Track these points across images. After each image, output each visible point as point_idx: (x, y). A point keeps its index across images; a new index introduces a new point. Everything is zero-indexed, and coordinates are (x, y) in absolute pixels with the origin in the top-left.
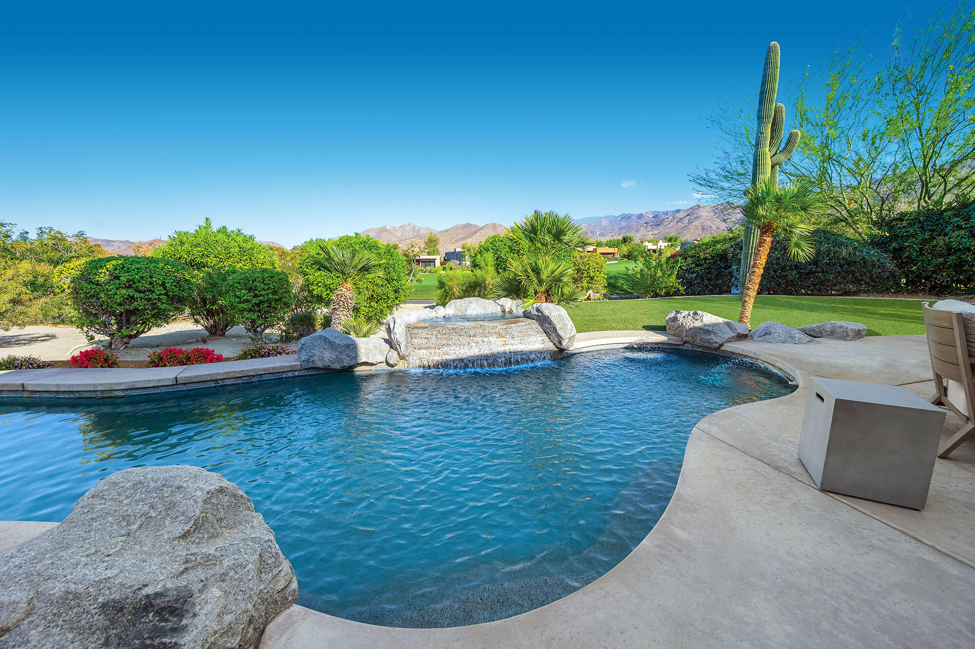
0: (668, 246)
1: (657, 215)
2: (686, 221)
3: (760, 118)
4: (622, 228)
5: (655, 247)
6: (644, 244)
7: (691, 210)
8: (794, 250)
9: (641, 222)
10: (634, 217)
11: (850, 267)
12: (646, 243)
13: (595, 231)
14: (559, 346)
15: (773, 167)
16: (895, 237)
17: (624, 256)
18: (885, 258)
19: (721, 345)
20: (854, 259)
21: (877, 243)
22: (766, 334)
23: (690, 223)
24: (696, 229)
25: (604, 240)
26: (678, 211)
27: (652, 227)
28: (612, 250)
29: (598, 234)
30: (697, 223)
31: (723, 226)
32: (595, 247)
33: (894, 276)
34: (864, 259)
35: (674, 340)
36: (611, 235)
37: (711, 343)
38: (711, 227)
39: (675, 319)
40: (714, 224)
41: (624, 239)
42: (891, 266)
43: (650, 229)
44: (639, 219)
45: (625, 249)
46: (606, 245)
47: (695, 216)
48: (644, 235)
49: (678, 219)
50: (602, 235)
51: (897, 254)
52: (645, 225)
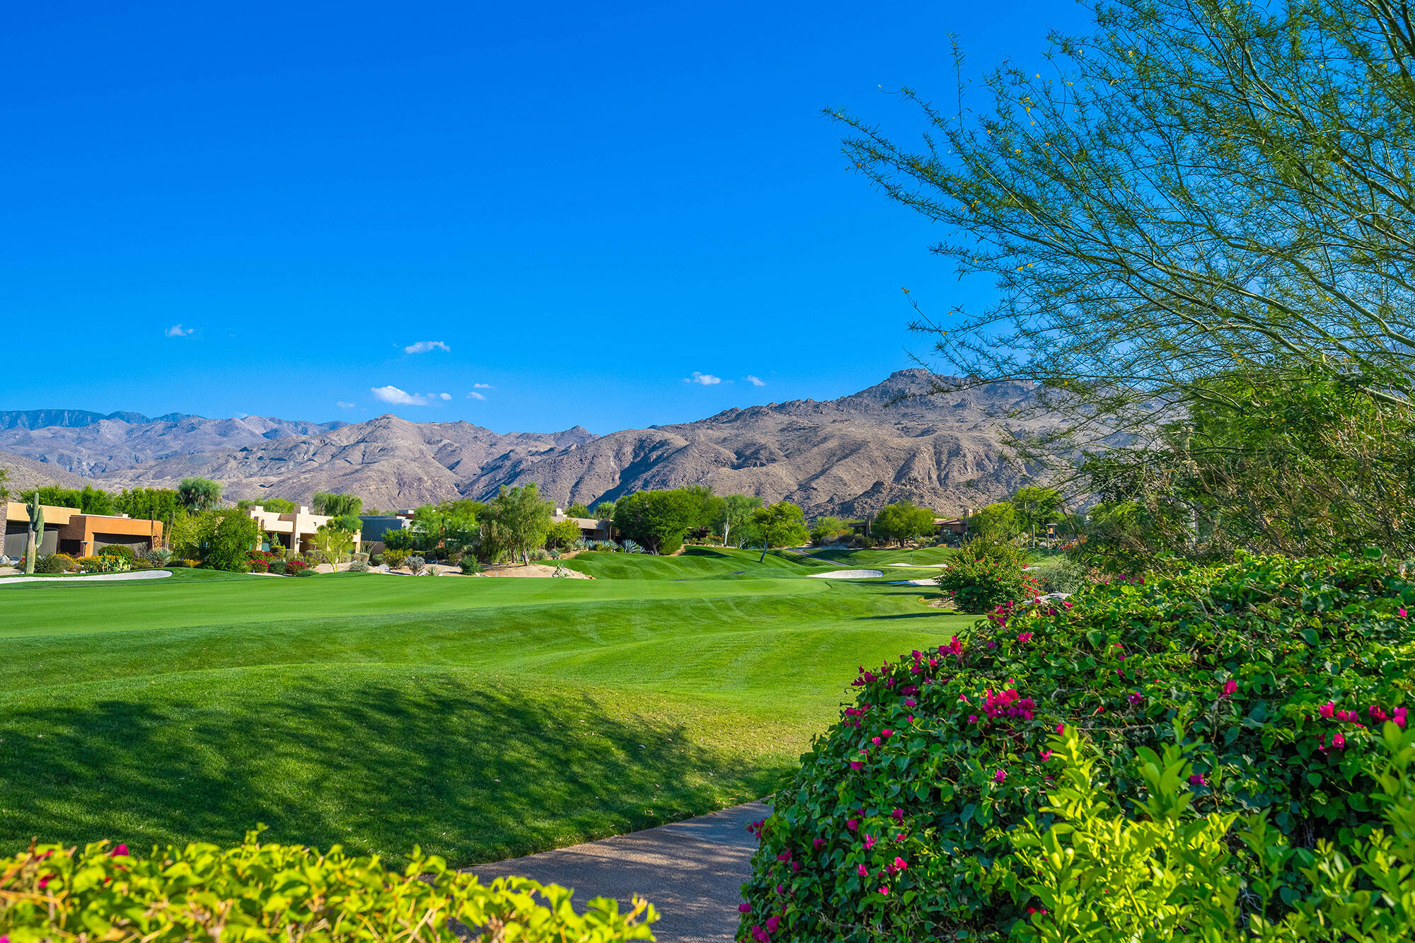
0: (330, 525)
1: (276, 431)
2: (356, 456)
4: (167, 456)
5: (286, 527)
6: (253, 514)
7: (369, 429)
9: (229, 445)
10: (207, 427)
12: (258, 512)
13: (75, 456)
17: (190, 551)
23: (367, 463)
24: (383, 481)
25: (114, 488)
26: (334, 426)
27: (261, 464)
28: (142, 527)
29: (85, 467)
30: (385, 465)
31: (449, 477)
32: (77, 512)
36: (131, 473)
38: (420, 479)
40: (427, 473)
41: (186, 491)
43: (255, 467)
44: (224, 434)
45: (191, 527)
46: (121, 508)
47: (380, 444)
48: (238, 484)
49: (334, 449)
50: (101, 470)
52: (240, 455)
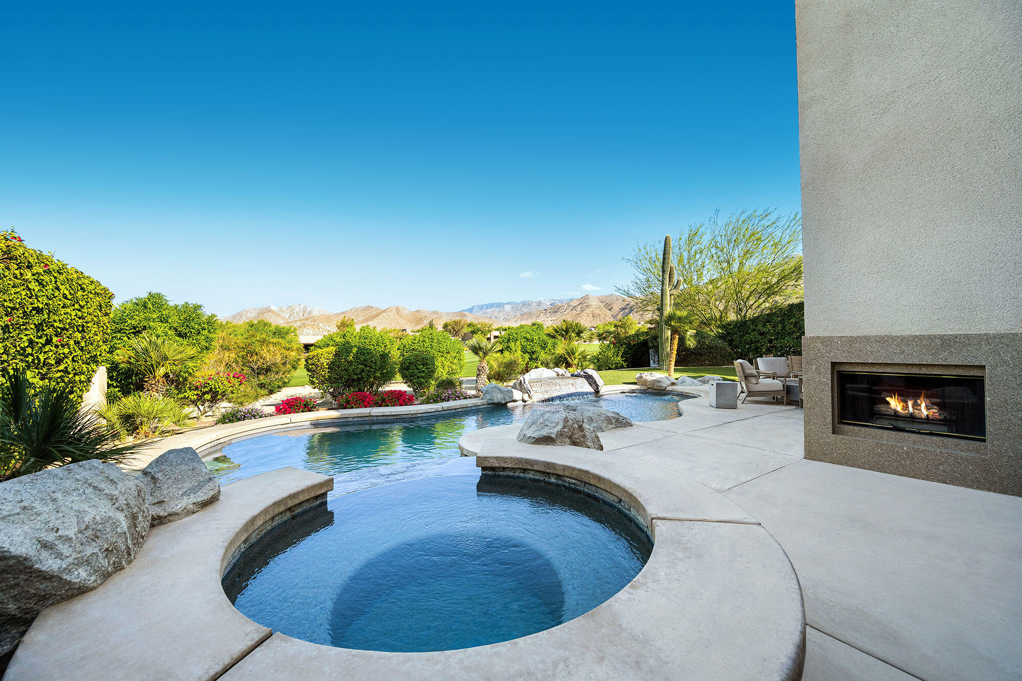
3: (663, 271)
8: (688, 342)
11: (710, 350)
14: (597, 390)
15: (670, 296)
16: (728, 333)
18: (726, 345)
19: (666, 388)
20: (711, 345)
21: (721, 337)
22: (683, 382)
33: (731, 355)
34: (716, 345)
35: (643, 388)
37: (661, 387)
39: (641, 377)
42: (729, 349)
51: (730, 343)
